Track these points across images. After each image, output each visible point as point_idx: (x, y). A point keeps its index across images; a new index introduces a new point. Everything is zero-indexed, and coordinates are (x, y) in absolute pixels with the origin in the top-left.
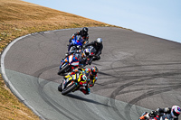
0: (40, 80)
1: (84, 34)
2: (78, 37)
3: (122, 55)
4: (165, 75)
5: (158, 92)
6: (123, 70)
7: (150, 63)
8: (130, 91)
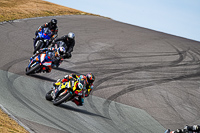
0: (10, 74)
1: (53, 26)
2: (46, 30)
3: (100, 46)
4: (147, 68)
5: (140, 87)
6: (101, 62)
7: (130, 55)
8: (108, 86)
